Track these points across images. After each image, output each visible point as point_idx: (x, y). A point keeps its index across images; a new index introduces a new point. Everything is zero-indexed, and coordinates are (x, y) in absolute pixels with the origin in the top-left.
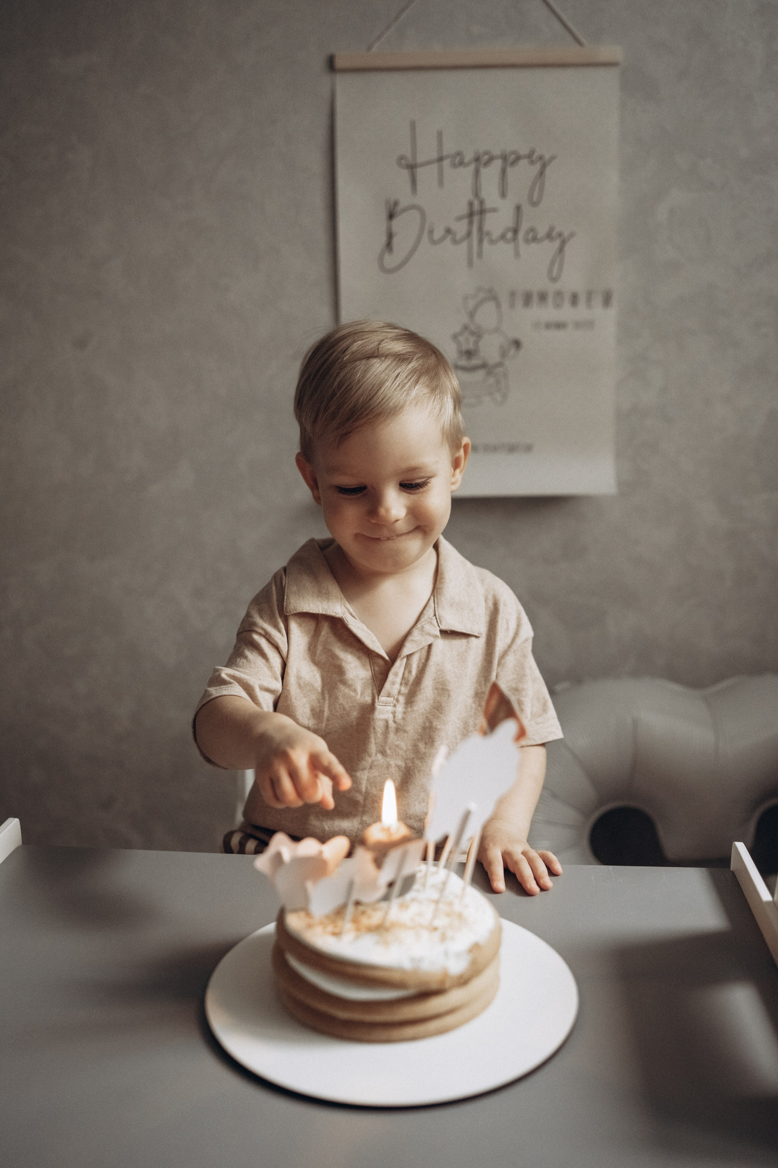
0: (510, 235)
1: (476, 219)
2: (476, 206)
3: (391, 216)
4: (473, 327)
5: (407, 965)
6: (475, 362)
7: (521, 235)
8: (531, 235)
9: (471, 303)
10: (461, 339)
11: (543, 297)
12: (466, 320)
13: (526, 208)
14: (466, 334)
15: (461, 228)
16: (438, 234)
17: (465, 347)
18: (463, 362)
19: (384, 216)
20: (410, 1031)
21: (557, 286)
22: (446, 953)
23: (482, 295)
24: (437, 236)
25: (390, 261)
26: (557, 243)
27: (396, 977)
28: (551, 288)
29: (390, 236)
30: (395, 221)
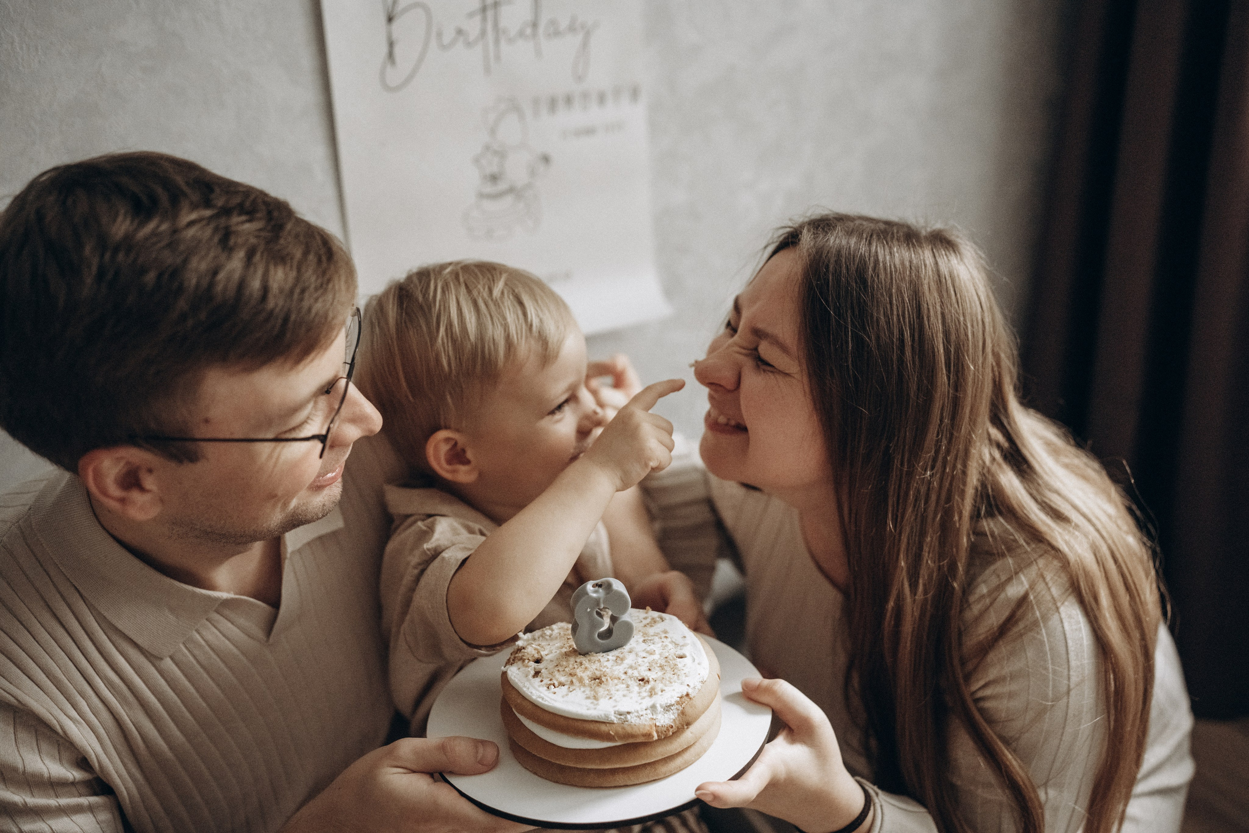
0: (529, 31)
1: (490, 14)
3: (390, 19)
4: (495, 147)
6: (502, 186)
7: (541, 30)
8: (552, 29)
9: (491, 118)
10: (483, 161)
11: (568, 100)
12: (486, 138)
14: (488, 155)
15: (473, 27)
16: (448, 37)
17: (488, 171)
18: (489, 189)
19: (383, 19)
21: (583, 86)
23: (502, 106)
24: (447, 39)
25: (394, 76)
26: (580, 37)
28: (577, 89)
29: (391, 45)
30: (396, 25)
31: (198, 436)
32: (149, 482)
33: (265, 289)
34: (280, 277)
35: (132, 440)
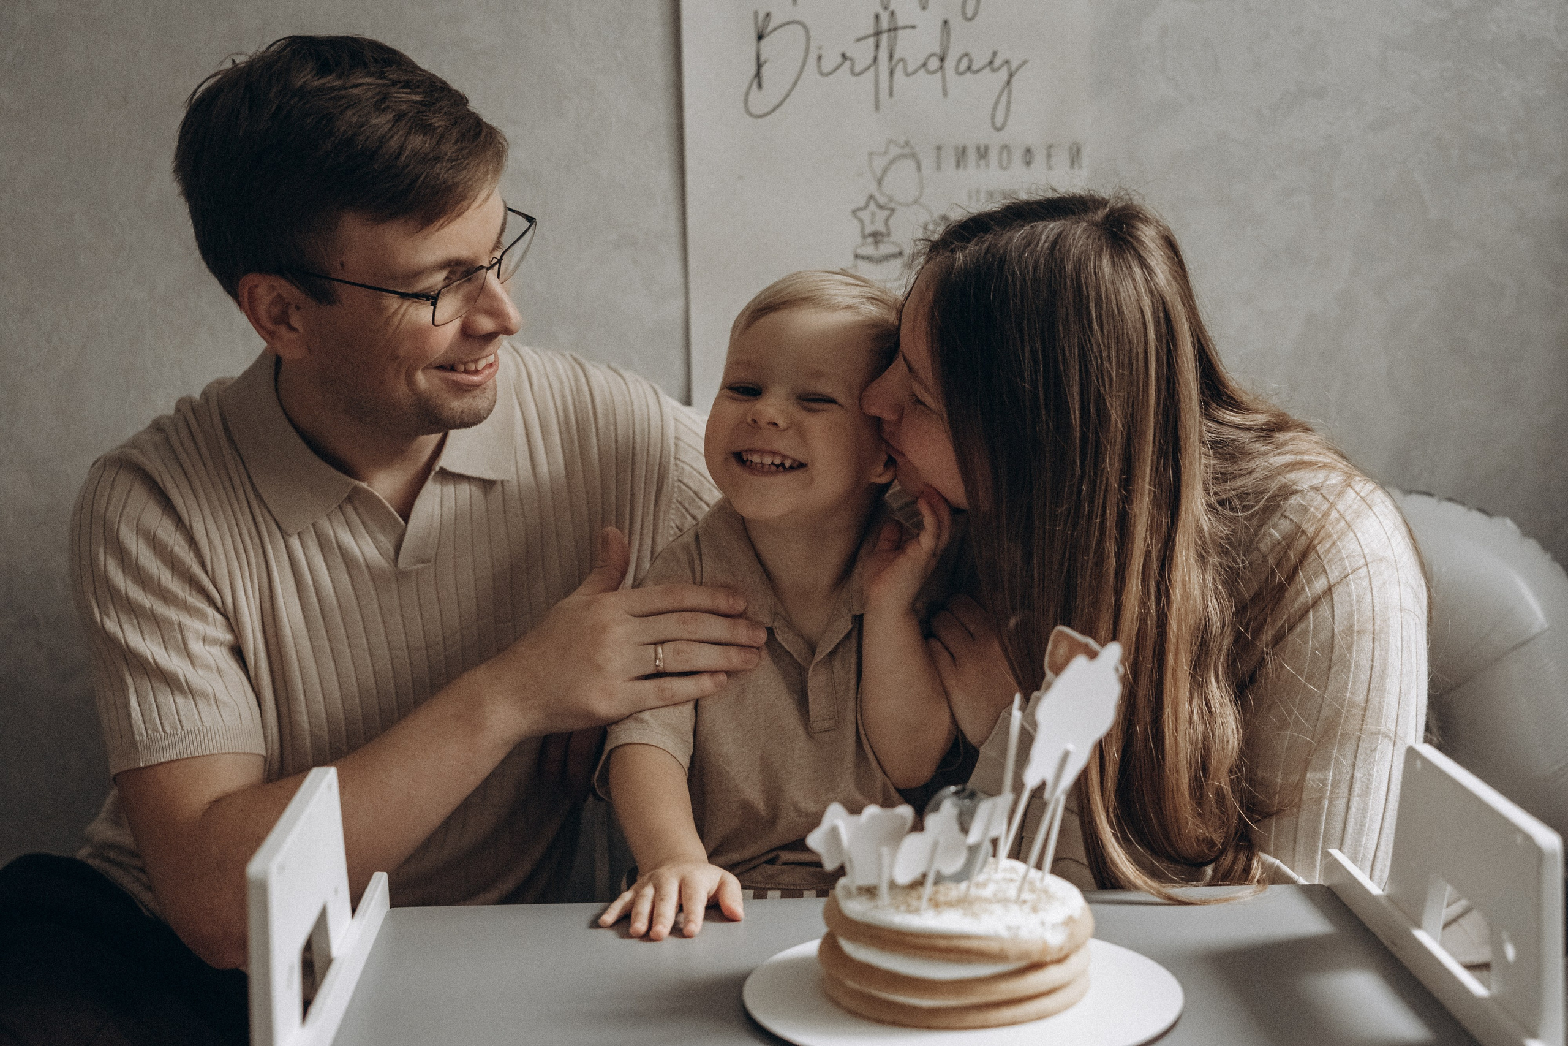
0: (934, 63)
1: (884, 38)
2: (885, 24)
3: (760, 37)
4: (882, 200)
5: (1004, 933)
6: (885, 249)
7: (950, 63)
8: (964, 63)
9: (879, 163)
10: (864, 215)
11: (983, 153)
12: (873, 188)
13: (956, 22)
14: (872, 206)
15: (863, 54)
16: (831, 60)
17: (869, 229)
18: (869, 250)
19: (753, 36)
20: (1007, 1013)
21: (1003, 137)
22: (1043, 924)
23: (895, 151)
24: (828, 65)
25: (760, 101)
26: (1003, 74)
27: (994, 947)
28: (995, 140)
29: (759, 66)
30: (763, 42)
31: (333, 276)
32: (295, 320)
33: (402, 148)
34: (418, 142)
35: (280, 271)
